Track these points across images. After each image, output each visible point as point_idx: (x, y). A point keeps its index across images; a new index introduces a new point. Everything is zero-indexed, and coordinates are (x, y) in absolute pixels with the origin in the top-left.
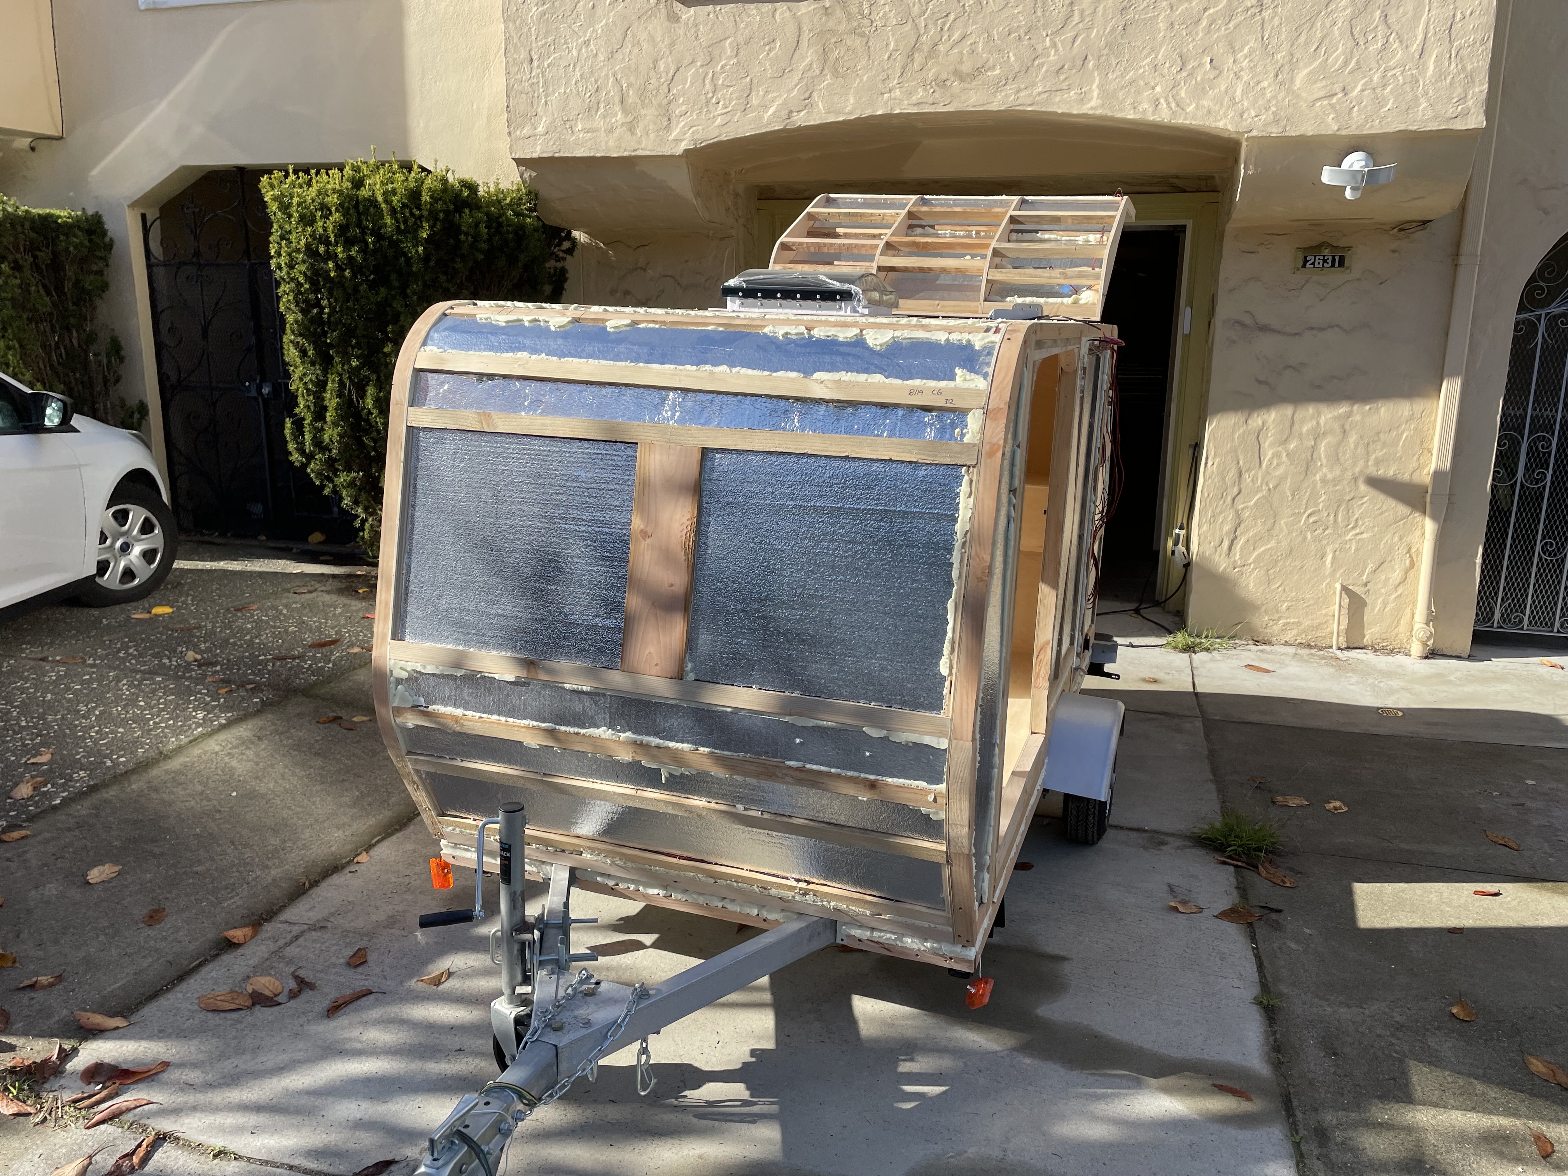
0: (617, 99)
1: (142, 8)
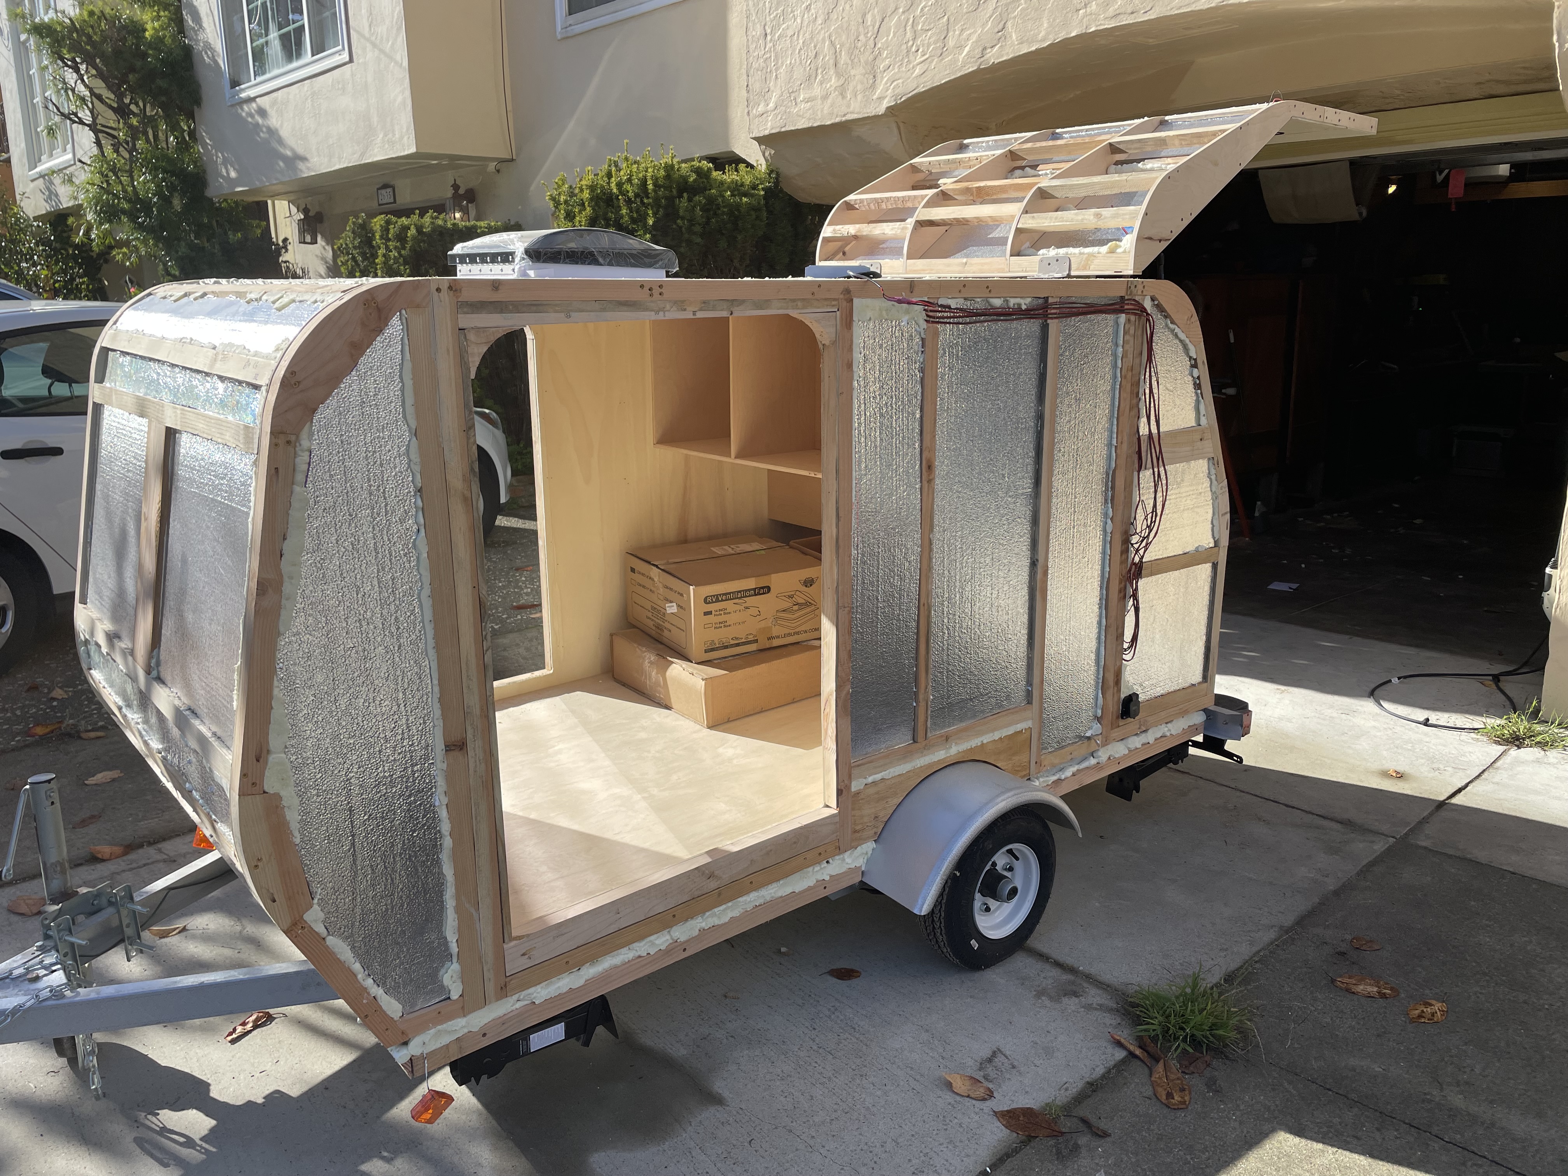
0: (832, 62)
1: (559, 37)
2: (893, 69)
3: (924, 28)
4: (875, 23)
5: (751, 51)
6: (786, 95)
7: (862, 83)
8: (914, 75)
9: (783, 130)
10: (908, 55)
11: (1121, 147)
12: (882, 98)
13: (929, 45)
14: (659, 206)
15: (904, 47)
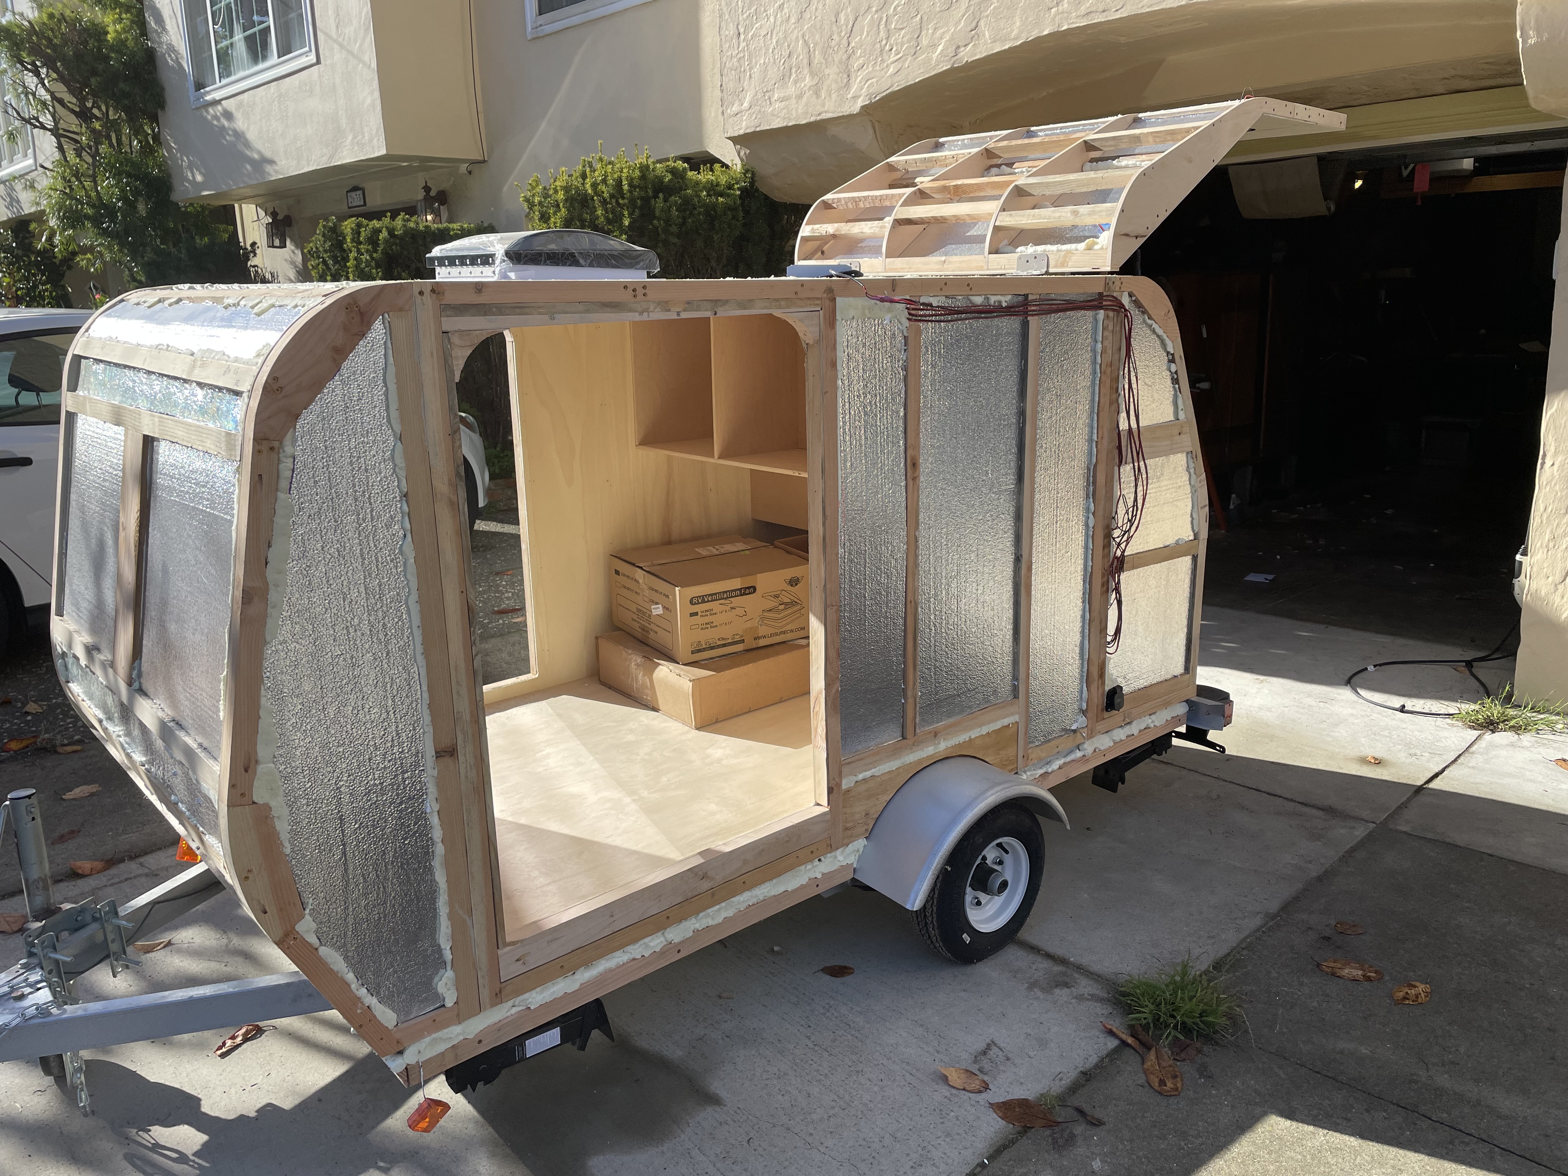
0: (805, 61)
1: (529, 38)
2: (868, 68)
3: (898, 27)
4: (848, 21)
5: (724, 50)
6: (760, 96)
7: (837, 82)
8: (888, 74)
9: (758, 129)
10: (881, 54)
11: (1096, 144)
12: (856, 97)
13: (902, 44)
14: (636, 207)
15: (878, 46)
